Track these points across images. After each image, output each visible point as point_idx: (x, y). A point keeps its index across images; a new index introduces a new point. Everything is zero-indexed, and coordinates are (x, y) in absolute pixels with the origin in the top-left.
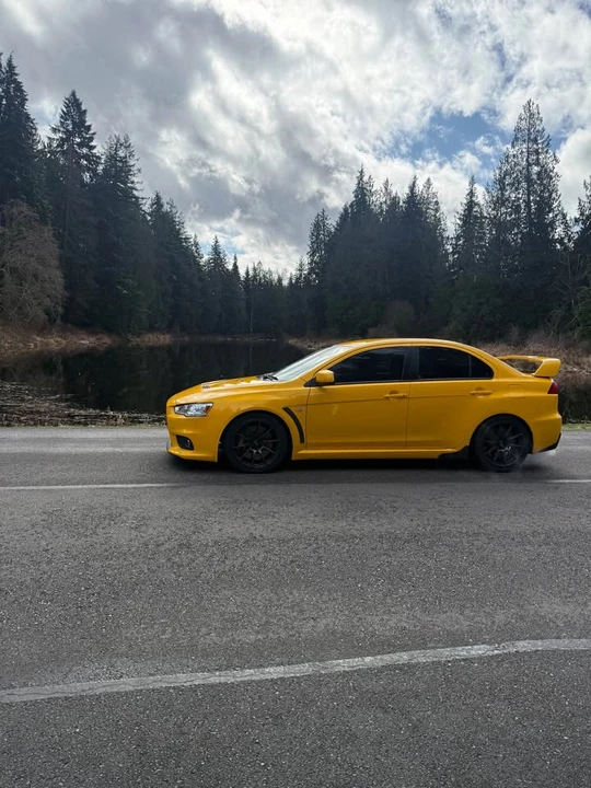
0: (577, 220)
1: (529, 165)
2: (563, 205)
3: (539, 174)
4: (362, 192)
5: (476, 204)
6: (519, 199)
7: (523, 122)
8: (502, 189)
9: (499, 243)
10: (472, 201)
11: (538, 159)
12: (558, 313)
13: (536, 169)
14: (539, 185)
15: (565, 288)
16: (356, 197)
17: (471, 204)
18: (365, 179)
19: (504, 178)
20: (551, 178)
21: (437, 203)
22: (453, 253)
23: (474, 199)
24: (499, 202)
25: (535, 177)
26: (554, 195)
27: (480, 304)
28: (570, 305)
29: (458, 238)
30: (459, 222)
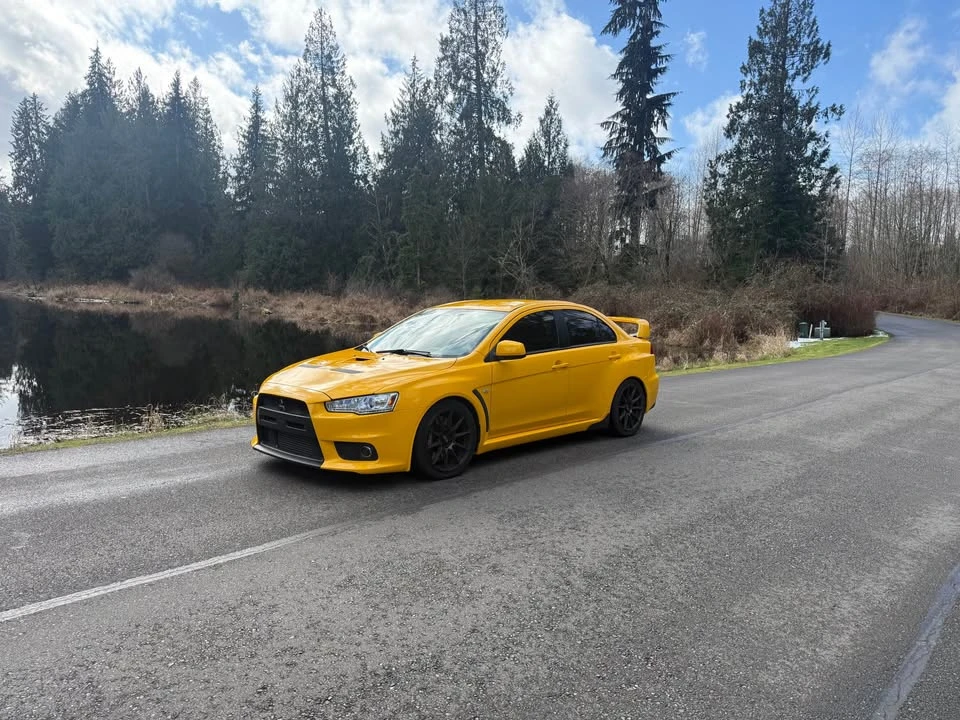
0: (380, 157)
1: (324, 85)
2: (364, 137)
3: (336, 97)
4: (100, 80)
5: (263, 121)
6: (316, 123)
7: (316, 32)
8: (296, 106)
9: (296, 172)
10: (257, 117)
11: (334, 80)
12: (369, 258)
13: (332, 91)
14: (337, 110)
15: (374, 231)
16: (91, 84)
17: (257, 122)
18: (103, 61)
19: (297, 95)
20: (349, 104)
21: (207, 112)
22: (238, 179)
23: (260, 114)
24: (293, 121)
25: (331, 99)
26: (353, 124)
27: (282, 244)
28: (380, 251)
29: (243, 160)
30: (242, 139)
